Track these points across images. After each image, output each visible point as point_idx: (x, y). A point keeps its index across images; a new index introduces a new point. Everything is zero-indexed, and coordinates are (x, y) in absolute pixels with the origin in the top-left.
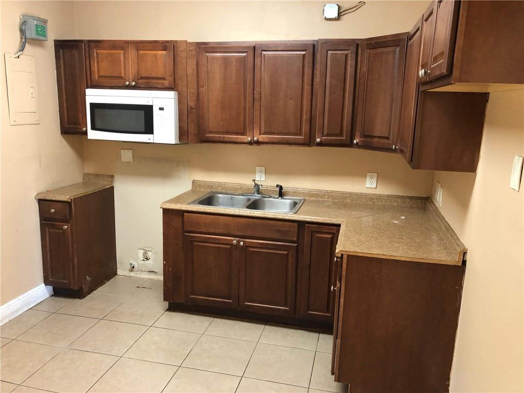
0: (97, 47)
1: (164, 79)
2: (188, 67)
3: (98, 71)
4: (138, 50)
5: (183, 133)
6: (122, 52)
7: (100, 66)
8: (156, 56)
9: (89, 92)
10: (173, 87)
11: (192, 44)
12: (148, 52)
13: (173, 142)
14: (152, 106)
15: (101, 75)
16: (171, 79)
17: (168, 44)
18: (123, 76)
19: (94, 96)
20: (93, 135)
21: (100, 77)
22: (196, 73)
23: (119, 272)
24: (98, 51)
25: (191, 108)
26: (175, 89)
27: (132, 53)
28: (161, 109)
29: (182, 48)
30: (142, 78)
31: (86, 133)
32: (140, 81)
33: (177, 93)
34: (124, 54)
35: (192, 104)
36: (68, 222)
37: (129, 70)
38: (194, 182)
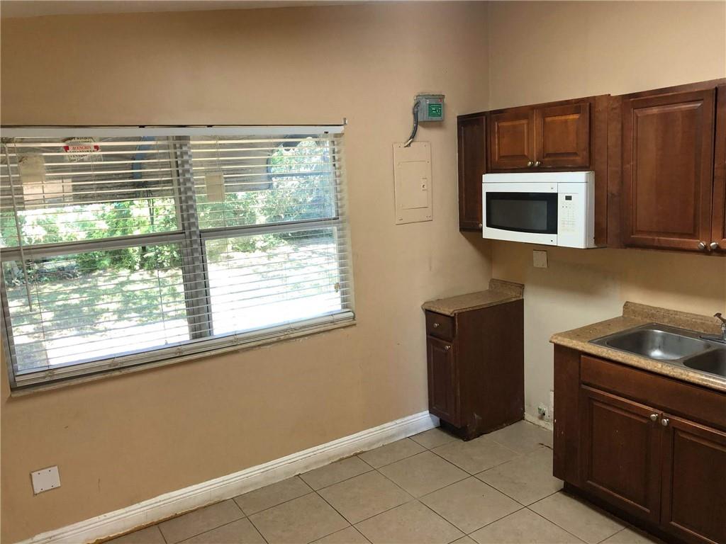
0: (498, 120)
1: (575, 154)
2: (609, 134)
3: (499, 149)
4: (544, 116)
5: (600, 231)
6: (525, 122)
7: (500, 146)
8: (566, 121)
9: (487, 178)
10: (588, 165)
11: (616, 97)
12: (557, 118)
13: (583, 248)
14: (556, 195)
15: (502, 154)
16: (586, 153)
17: (581, 104)
18: (526, 154)
19: (494, 183)
20: (489, 233)
21: (500, 157)
22: (620, 142)
23: (527, 416)
24: (501, 124)
25: (613, 194)
26: (591, 168)
27: (537, 121)
28: (569, 198)
29: (601, 107)
30: (549, 155)
31: (481, 230)
32: (546, 159)
33: (592, 174)
34: (528, 124)
35: (613, 187)
36: (451, 342)
37: (533, 146)
38: (627, 305)
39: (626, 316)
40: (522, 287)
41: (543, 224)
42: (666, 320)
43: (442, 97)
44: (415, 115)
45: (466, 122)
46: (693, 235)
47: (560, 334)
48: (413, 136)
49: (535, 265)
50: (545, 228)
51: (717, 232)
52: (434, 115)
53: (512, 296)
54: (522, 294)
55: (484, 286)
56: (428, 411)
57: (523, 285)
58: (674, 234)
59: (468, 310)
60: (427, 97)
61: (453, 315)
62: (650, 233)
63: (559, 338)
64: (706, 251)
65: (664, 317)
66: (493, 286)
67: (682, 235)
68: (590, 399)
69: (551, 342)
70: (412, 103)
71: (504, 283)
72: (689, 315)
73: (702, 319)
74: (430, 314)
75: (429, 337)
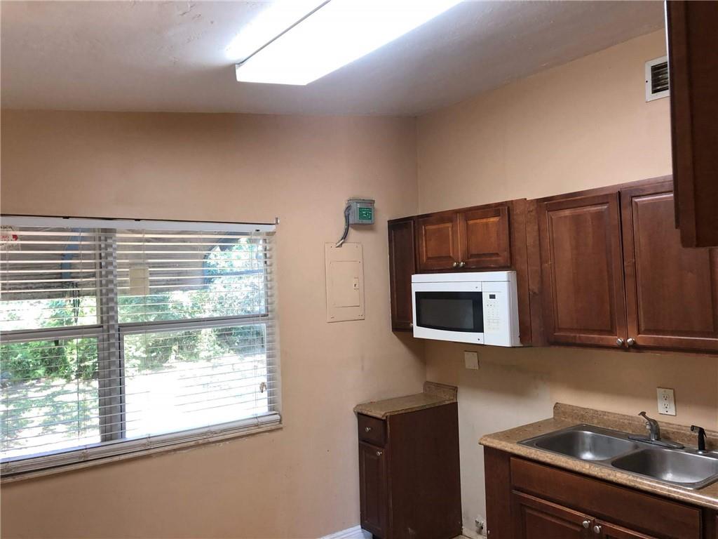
0: (425, 223)
1: (497, 254)
2: (527, 235)
3: (426, 252)
4: (467, 219)
5: (524, 329)
6: (449, 225)
7: (427, 248)
8: (487, 224)
9: (416, 278)
10: (509, 265)
11: (532, 201)
12: (478, 221)
13: (508, 346)
14: (480, 294)
15: (430, 255)
16: (506, 254)
17: (501, 208)
18: (451, 255)
19: (422, 283)
20: (420, 332)
21: (428, 258)
22: (538, 242)
23: (465, 530)
24: (428, 227)
25: (535, 293)
26: (513, 267)
27: (460, 225)
28: (492, 297)
29: (518, 210)
30: (472, 256)
31: (411, 330)
32: (471, 260)
33: (513, 274)
34: (452, 227)
35: (534, 286)
36: (383, 447)
37: (458, 246)
38: (557, 406)
39: (556, 418)
40: (455, 389)
41: (470, 322)
42: (596, 421)
43: (372, 202)
44: (347, 218)
45: (396, 226)
46: (611, 332)
47: (489, 436)
48: (345, 237)
49: (467, 366)
50: (472, 327)
51: (632, 328)
52: (364, 218)
53: (446, 399)
54: (456, 396)
55: (419, 389)
56: (360, 527)
57: (456, 388)
58: (593, 331)
59: (400, 412)
60: (358, 201)
61: (385, 418)
62: (571, 330)
63: (489, 439)
64: (624, 347)
65: (592, 417)
66: (428, 389)
67: (601, 332)
68: (522, 505)
69: (480, 444)
70: (344, 206)
71: (438, 385)
72: (616, 416)
73: (629, 420)
74: (363, 418)
75: (362, 443)
